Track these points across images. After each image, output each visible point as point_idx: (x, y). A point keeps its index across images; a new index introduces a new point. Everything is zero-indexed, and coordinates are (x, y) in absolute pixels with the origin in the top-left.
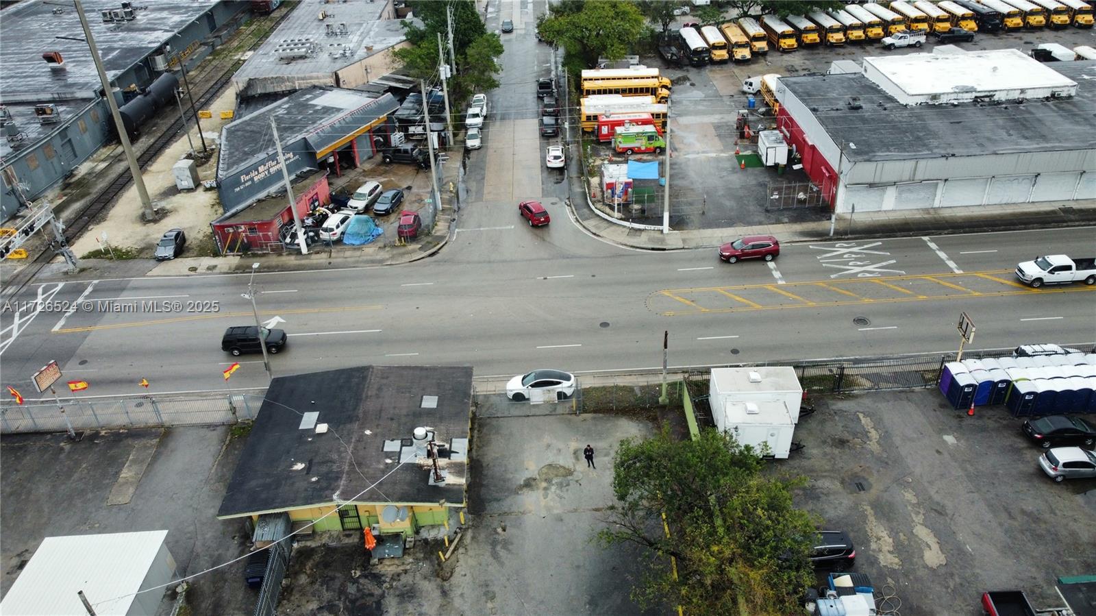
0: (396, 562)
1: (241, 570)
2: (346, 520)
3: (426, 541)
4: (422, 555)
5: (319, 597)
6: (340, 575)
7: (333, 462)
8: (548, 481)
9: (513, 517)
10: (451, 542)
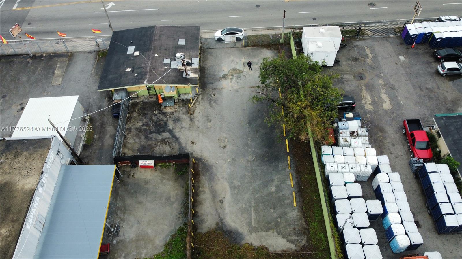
0: (172, 108)
1: (110, 111)
2: (150, 91)
3: (183, 100)
4: (182, 105)
5: (142, 121)
6: (149, 113)
7: (143, 68)
8: (232, 75)
9: (218, 90)
10: (193, 100)
